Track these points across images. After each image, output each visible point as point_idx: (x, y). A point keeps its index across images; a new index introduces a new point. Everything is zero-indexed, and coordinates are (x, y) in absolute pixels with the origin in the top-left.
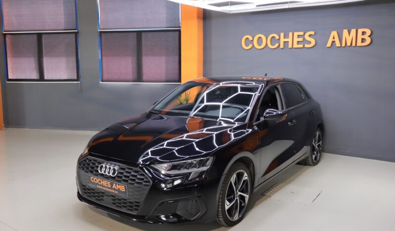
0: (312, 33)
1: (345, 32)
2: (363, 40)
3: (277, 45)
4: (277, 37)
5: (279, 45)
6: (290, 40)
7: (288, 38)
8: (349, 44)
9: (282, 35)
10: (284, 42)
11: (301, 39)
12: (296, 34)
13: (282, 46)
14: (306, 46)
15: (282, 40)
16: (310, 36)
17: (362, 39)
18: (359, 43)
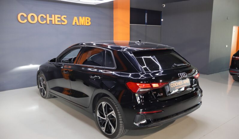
0: (65, 16)
1: (80, 18)
3: (45, 22)
4: (45, 17)
5: (47, 22)
7: (52, 18)
8: (82, 24)
9: (48, 15)
10: (50, 20)
11: (59, 19)
12: (56, 16)
13: (48, 22)
14: (63, 23)
15: (48, 19)
16: (64, 18)
17: (88, 22)
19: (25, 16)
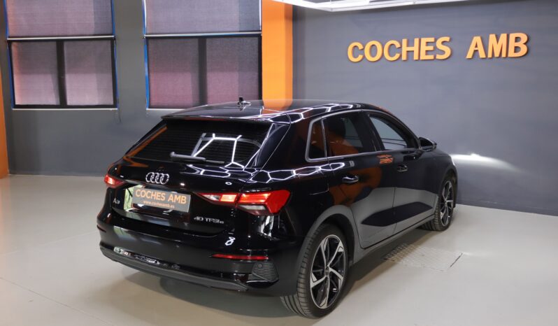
0: (447, 39)
1: (492, 37)
2: (517, 50)
3: (397, 56)
4: (398, 45)
5: (401, 56)
6: (415, 48)
7: (413, 46)
8: (497, 55)
10: (408, 52)
11: (431, 48)
12: (424, 40)
13: (404, 57)
14: (439, 57)
15: (405, 49)
16: (443, 43)
17: (516, 47)
18: (512, 54)
19: (360, 47)
